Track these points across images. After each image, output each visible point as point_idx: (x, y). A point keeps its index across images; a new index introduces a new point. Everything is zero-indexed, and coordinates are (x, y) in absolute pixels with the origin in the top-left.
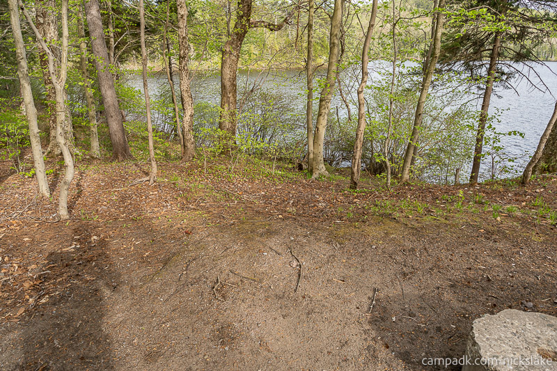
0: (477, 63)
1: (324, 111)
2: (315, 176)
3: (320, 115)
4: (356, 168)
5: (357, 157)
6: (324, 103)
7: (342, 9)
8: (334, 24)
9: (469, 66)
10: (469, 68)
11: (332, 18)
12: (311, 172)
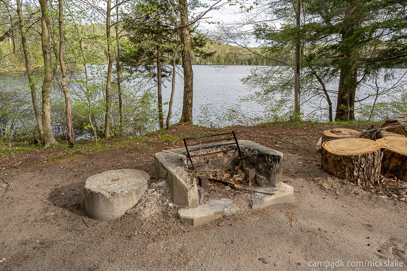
0: (151, 66)
1: (47, 100)
2: (47, 146)
3: (44, 102)
4: (70, 133)
5: (70, 126)
6: (45, 94)
7: (48, 29)
8: (43, 39)
9: (148, 67)
10: (148, 69)
11: (41, 35)
12: (44, 144)
